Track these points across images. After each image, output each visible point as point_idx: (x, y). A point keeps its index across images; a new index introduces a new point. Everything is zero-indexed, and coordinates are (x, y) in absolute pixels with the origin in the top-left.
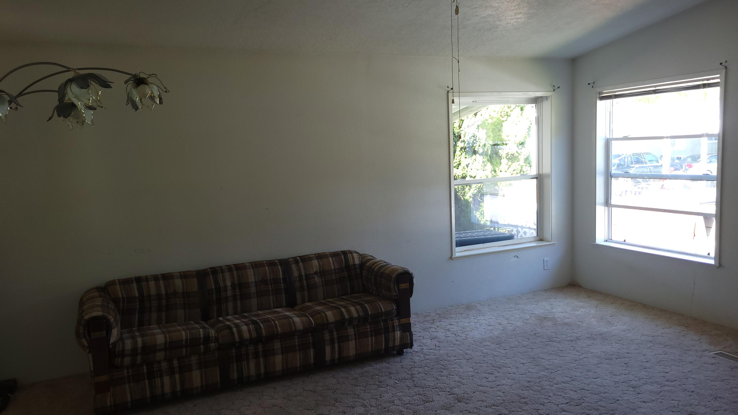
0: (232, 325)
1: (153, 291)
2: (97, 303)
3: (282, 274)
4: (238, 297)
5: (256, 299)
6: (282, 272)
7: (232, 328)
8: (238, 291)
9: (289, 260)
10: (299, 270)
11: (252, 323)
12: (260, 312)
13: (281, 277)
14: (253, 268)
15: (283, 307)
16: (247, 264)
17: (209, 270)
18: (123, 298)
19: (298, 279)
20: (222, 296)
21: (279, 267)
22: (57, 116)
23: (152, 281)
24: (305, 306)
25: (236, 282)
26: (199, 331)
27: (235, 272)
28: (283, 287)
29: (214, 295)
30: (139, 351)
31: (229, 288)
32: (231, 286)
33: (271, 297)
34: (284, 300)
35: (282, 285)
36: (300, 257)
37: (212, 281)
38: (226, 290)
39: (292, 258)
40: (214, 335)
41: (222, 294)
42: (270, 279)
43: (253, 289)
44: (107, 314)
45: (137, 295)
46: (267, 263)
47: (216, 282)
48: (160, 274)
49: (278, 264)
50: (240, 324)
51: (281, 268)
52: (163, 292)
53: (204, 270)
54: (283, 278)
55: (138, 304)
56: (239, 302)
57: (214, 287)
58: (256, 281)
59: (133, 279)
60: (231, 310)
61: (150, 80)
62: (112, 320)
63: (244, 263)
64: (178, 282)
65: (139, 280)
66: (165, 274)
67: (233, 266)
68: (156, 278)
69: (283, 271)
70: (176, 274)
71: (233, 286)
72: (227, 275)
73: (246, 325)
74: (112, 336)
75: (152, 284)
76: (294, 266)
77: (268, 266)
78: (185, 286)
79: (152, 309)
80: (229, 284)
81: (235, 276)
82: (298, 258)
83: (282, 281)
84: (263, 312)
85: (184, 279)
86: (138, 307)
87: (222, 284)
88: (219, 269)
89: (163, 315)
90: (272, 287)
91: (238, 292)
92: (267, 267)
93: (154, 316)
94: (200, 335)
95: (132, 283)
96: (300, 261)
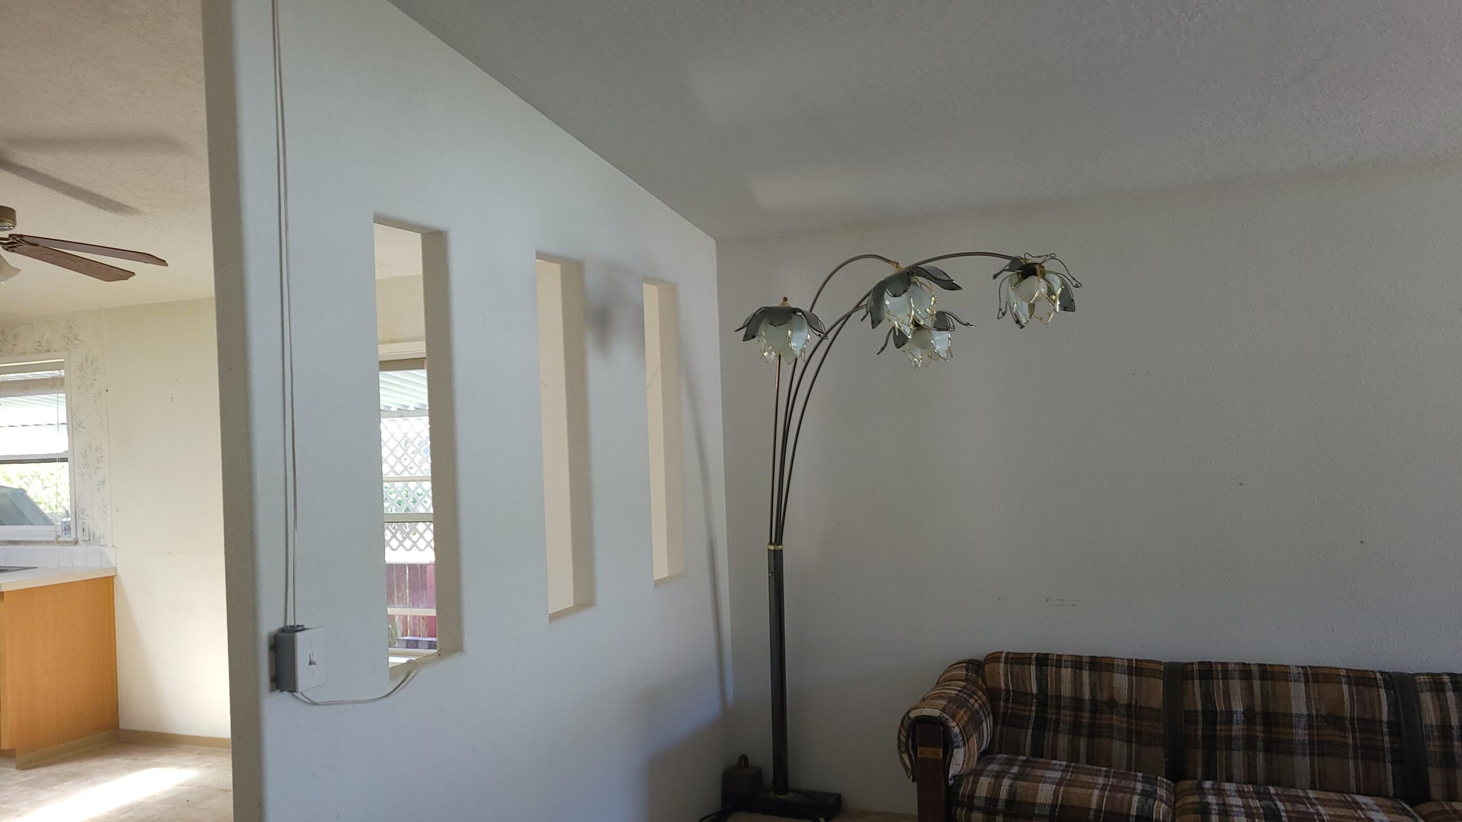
0: (1216, 807)
1: (1066, 690)
2: (949, 691)
3: (1389, 710)
4: (1260, 744)
5: (1308, 758)
6: (1389, 706)
7: (1211, 814)
8: (1259, 728)
9: (1417, 677)
10: (1443, 709)
11: (1264, 814)
12: (1311, 794)
13: (1385, 718)
14: (1307, 681)
15: (1387, 797)
16: (1294, 671)
17: (1196, 667)
18: (1007, 690)
19: (1436, 733)
20: (1218, 733)
21: (1382, 692)
22: (894, 345)
23: (1067, 667)
24: (1448, 809)
25: (1258, 708)
26: (1131, 800)
27: (1257, 684)
28: (1387, 745)
29: (1200, 727)
30: (1001, 806)
31: (1238, 717)
32: (1244, 713)
33: (1351, 763)
34: (1390, 777)
35: (1386, 738)
36: (1451, 675)
37: (1198, 692)
38: (1230, 722)
39: (1427, 674)
40: (1161, 818)
41: (1218, 727)
42: (1352, 719)
43: (1301, 734)
44: (948, 717)
45: (1035, 691)
46: (1348, 677)
47: (1207, 696)
48: (1086, 657)
49: (1381, 683)
50: (1235, 809)
51: (1387, 695)
52: (1087, 696)
53: (1185, 665)
54: (1389, 723)
55: (1034, 708)
56: (1260, 757)
57: (1200, 708)
58: (1310, 716)
59: (1034, 656)
60: (1238, 771)
61: (1047, 266)
62: (956, 730)
63: (1287, 666)
64: (1121, 681)
65: (1043, 660)
66: (1100, 658)
67: (1255, 669)
68: (1077, 663)
69: (1393, 706)
70: (1120, 663)
71: (1249, 715)
72: (1236, 686)
73: (1246, 817)
74: (953, 761)
75: (1067, 673)
76: (1427, 699)
77: (1349, 683)
78: (1134, 693)
79: (1061, 725)
80: (1238, 707)
81: (1257, 691)
82: (1446, 679)
83: (1385, 730)
84: (1322, 795)
85: (1134, 678)
86: (1033, 714)
87: (1220, 706)
88: (1220, 669)
89: (1083, 743)
90: (1354, 738)
91: (1259, 731)
92: (1345, 687)
93: (1063, 741)
94: (1129, 809)
95: (1030, 664)
96: (1449, 686)
